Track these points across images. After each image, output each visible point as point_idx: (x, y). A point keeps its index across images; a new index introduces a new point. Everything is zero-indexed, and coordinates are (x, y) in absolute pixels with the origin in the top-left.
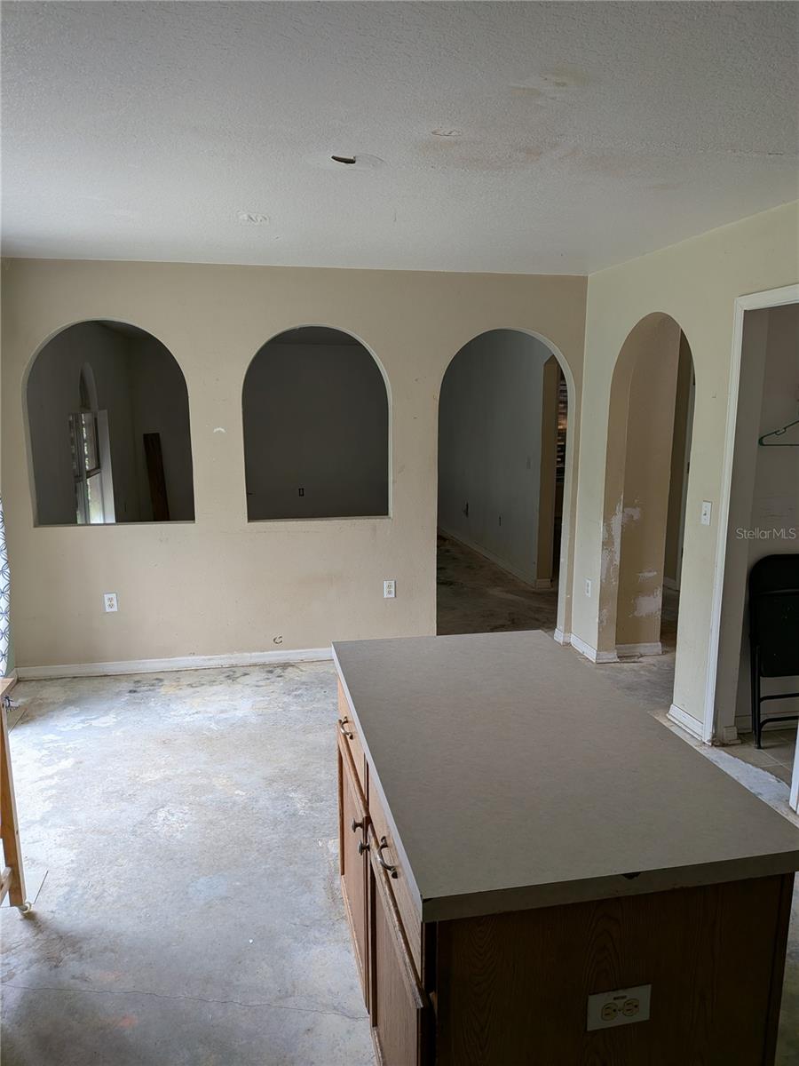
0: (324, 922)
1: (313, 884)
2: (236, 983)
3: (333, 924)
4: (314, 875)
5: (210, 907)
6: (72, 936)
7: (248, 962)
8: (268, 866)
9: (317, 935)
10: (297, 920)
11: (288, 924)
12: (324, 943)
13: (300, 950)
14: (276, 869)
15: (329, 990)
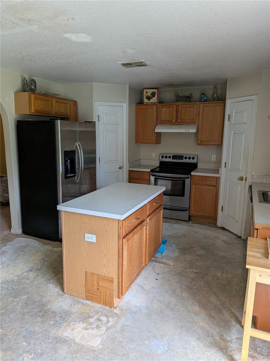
0: (129, 312)
1: (120, 328)
2: (165, 306)
3: (127, 310)
4: (117, 332)
5: (162, 336)
6: (217, 347)
7: (159, 310)
8: (130, 345)
9: (134, 309)
10: (136, 316)
11: (140, 316)
12: (134, 306)
13: (142, 307)
14: (128, 342)
15: (142, 293)
